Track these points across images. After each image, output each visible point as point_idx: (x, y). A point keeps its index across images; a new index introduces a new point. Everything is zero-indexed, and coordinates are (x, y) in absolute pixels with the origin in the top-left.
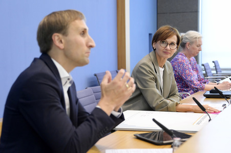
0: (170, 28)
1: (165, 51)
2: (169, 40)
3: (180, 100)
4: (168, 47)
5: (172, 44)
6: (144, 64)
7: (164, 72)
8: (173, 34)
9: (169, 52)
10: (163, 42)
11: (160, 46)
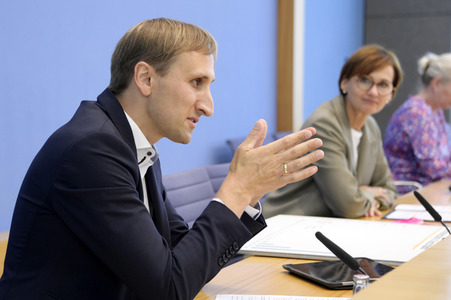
0: (379, 52)
1: (366, 97)
2: (377, 76)
3: (396, 198)
4: (375, 90)
5: (382, 84)
6: (324, 121)
7: (363, 140)
8: (386, 63)
9: (376, 100)
10: (364, 79)
11: (357, 87)
